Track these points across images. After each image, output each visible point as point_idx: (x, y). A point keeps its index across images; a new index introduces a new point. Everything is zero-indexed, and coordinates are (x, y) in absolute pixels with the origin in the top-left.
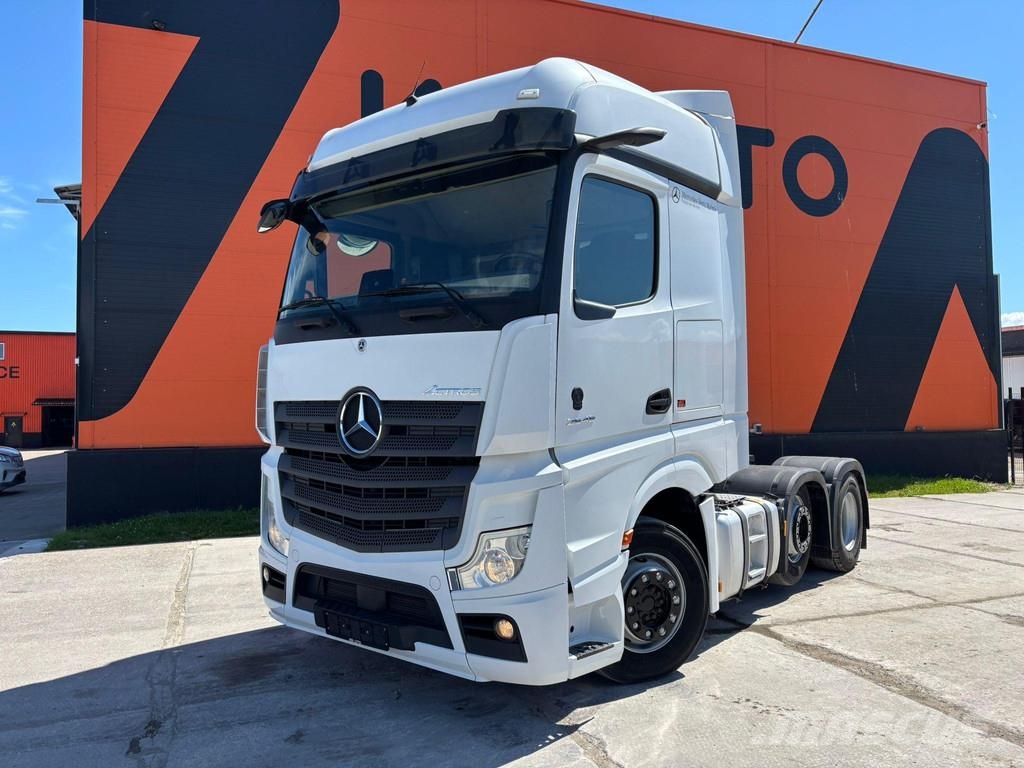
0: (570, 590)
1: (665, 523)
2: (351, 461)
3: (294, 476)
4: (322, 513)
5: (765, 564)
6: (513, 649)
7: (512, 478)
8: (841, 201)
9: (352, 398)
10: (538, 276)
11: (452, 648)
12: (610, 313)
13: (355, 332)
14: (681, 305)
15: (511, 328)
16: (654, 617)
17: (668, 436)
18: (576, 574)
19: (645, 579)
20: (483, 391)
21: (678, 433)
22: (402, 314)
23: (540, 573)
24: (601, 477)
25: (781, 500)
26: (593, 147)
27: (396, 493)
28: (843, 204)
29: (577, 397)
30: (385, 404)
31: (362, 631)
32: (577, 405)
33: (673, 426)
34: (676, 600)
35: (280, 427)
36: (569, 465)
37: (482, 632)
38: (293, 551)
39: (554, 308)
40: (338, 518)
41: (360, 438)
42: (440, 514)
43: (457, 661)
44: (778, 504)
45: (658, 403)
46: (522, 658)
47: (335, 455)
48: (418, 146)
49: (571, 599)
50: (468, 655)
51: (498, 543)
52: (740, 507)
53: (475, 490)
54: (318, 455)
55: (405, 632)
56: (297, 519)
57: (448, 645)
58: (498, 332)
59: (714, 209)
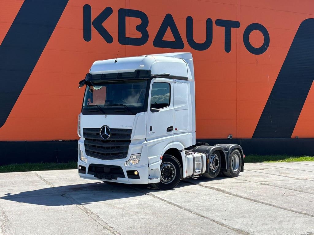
0: (149, 166)
1: (171, 156)
2: (103, 141)
3: (88, 145)
4: (95, 152)
5: (201, 169)
6: (137, 177)
7: (138, 144)
8: (267, 49)
9: (103, 128)
10: (143, 104)
11: (125, 178)
12: (159, 111)
13: (104, 114)
14: (176, 107)
15: (138, 114)
16: (168, 176)
17: (172, 136)
18: (150, 163)
19: (166, 167)
20: (132, 127)
21: (175, 136)
22: (115, 110)
23: (143, 162)
24: (156, 144)
25: (208, 154)
26: (155, 77)
27: (113, 148)
28: (267, 50)
29: (151, 128)
30: (111, 129)
31: (106, 176)
32: (151, 130)
33: (173, 134)
34: (173, 172)
35: (84, 134)
36: (149, 142)
37: (131, 174)
38: (88, 161)
39: (146, 111)
40: (100, 153)
41: (105, 136)
42: (123, 151)
43: (127, 180)
44: (206, 155)
45: (170, 129)
46: (139, 178)
47: (99, 140)
48: (118, 74)
49: (149, 168)
50: (129, 179)
51: (135, 157)
52: (194, 155)
53: (130, 146)
54: (95, 140)
55: (115, 175)
56: (89, 154)
57: (125, 177)
58: (135, 115)
59: (186, 83)
